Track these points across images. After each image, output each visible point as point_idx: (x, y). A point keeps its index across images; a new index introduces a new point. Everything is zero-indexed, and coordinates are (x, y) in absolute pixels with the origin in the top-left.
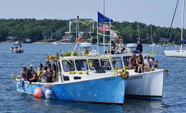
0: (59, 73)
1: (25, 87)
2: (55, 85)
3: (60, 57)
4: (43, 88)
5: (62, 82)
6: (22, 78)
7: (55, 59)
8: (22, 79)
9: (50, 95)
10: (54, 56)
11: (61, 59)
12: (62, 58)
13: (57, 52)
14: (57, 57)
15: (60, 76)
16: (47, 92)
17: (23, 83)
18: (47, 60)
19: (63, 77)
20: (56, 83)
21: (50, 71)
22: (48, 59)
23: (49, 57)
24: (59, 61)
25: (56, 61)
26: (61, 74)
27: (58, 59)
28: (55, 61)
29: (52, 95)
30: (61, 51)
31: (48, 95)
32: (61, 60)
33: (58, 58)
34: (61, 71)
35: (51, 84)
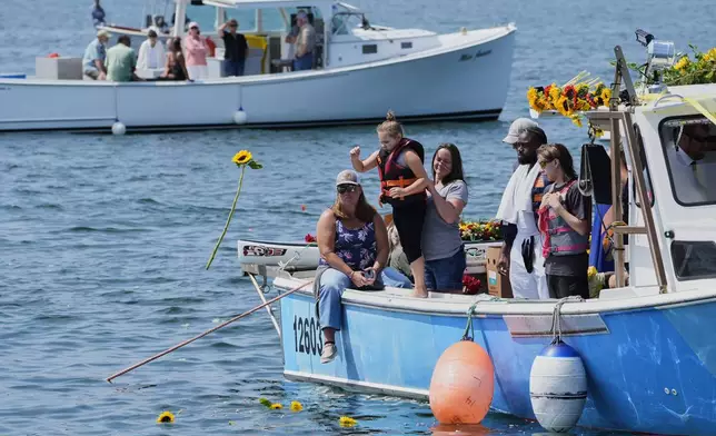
0: (637, 217)
1: (354, 339)
2: (607, 315)
3: (641, 91)
4: (502, 341)
5: (663, 290)
6: (329, 265)
7: (604, 108)
8: (331, 278)
9: (567, 396)
10: (592, 85)
11: (650, 107)
12: (657, 96)
13: (618, 50)
14: (616, 84)
15: (641, 241)
16: (547, 373)
17: (340, 309)
18: (534, 114)
19: (665, 246)
20: (609, 300)
21: (569, 204)
22: (539, 106)
23: (554, 91)
24: (637, 118)
25: (612, 121)
26: (650, 227)
27: (622, 108)
28: (597, 121)
29: (582, 396)
30: (649, 38)
31: (553, 396)
32: (645, 113)
33: (627, 97)
34: (649, 203)
35: (573, 305)
